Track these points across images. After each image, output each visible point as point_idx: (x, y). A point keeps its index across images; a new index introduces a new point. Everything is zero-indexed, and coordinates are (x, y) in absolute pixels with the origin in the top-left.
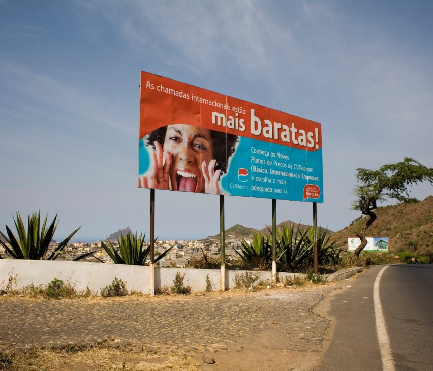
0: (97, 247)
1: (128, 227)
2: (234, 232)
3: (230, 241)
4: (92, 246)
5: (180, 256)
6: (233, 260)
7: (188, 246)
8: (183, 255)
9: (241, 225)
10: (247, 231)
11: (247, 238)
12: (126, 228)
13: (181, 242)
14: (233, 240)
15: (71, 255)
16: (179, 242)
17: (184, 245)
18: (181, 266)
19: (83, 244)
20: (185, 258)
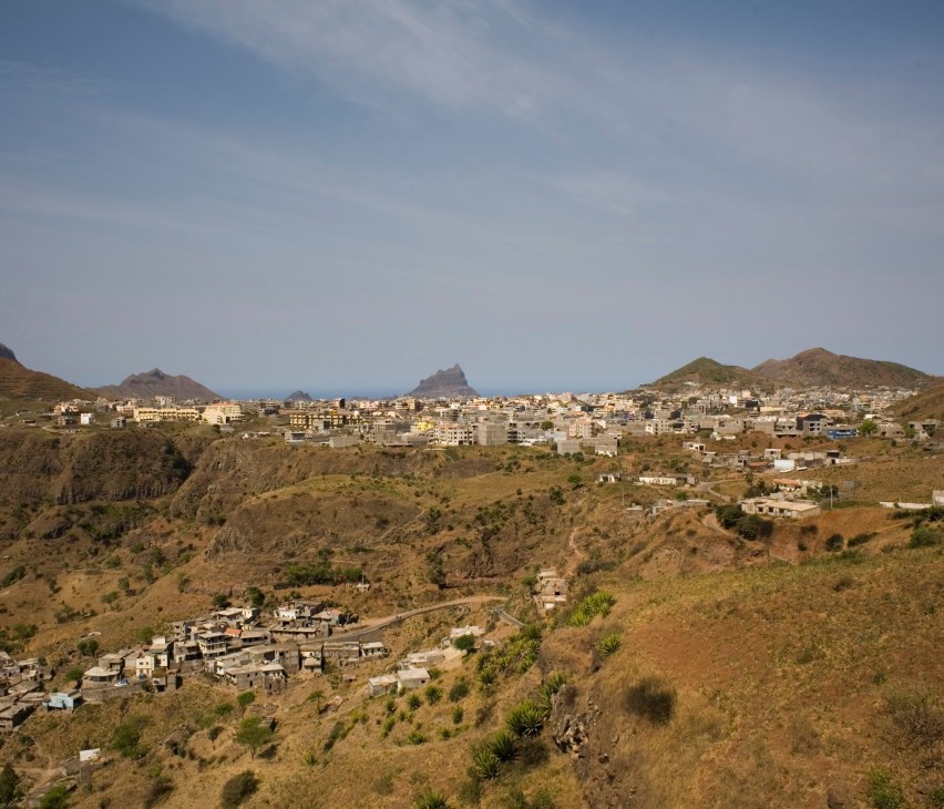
0: (408, 410)
1: (457, 366)
2: (697, 374)
3: (691, 395)
4: (397, 407)
5: (598, 430)
6: (723, 440)
7: (602, 407)
8: (604, 427)
9: (711, 360)
10: (725, 373)
11: (728, 388)
12: (452, 366)
13: (584, 398)
14: (697, 394)
15: (365, 427)
16: (579, 398)
17: (593, 404)
18: (608, 453)
19: (377, 403)
20: (611, 434)
